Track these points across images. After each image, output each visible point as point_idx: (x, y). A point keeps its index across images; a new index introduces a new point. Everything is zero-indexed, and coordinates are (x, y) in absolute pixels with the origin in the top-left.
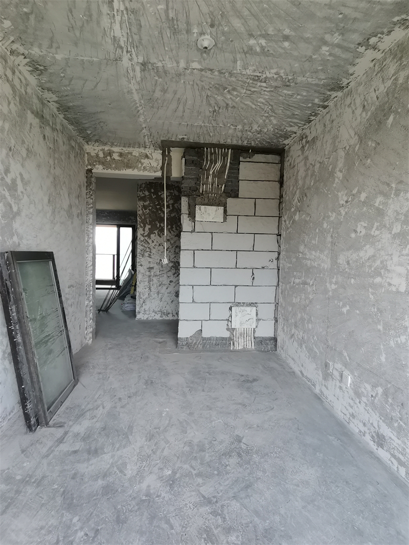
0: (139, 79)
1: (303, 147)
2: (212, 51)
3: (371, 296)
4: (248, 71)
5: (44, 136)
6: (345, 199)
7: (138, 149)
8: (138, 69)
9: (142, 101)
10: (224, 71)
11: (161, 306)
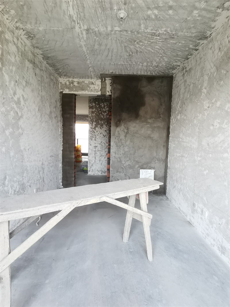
0: (85, 39)
1: (184, 74)
2: (126, 19)
3: (221, 165)
4: (148, 30)
5: (36, 74)
6: (208, 105)
7: (87, 80)
8: (84, 33)
9: (88, 51)
10: (134, 31)
11: (101, 168)
